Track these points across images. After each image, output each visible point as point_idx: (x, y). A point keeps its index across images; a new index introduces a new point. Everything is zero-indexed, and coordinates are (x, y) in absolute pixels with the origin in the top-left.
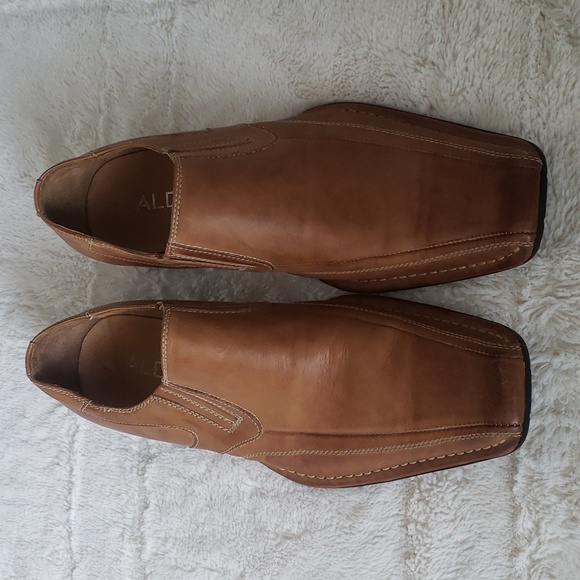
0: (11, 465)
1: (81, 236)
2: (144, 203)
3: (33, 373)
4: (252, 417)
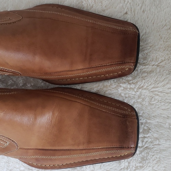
4: (14, 142)
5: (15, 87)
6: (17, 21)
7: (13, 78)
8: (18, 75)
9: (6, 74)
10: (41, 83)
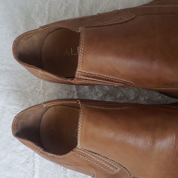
0: (9, 161)
1: (35, 68)
2: (67, 53)
3: (15, 132)
4: (126, 169)
5: (125, 101)
6: (130, 20)
7: (123, 90)
8: (130, 86)
9: (116, 85)
10: (158, 96)
